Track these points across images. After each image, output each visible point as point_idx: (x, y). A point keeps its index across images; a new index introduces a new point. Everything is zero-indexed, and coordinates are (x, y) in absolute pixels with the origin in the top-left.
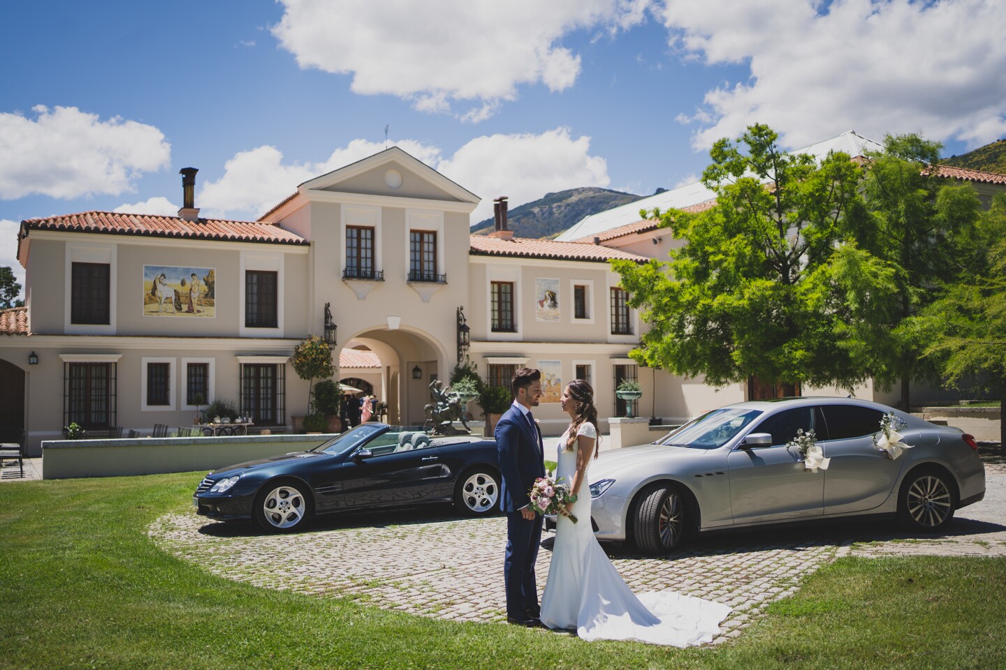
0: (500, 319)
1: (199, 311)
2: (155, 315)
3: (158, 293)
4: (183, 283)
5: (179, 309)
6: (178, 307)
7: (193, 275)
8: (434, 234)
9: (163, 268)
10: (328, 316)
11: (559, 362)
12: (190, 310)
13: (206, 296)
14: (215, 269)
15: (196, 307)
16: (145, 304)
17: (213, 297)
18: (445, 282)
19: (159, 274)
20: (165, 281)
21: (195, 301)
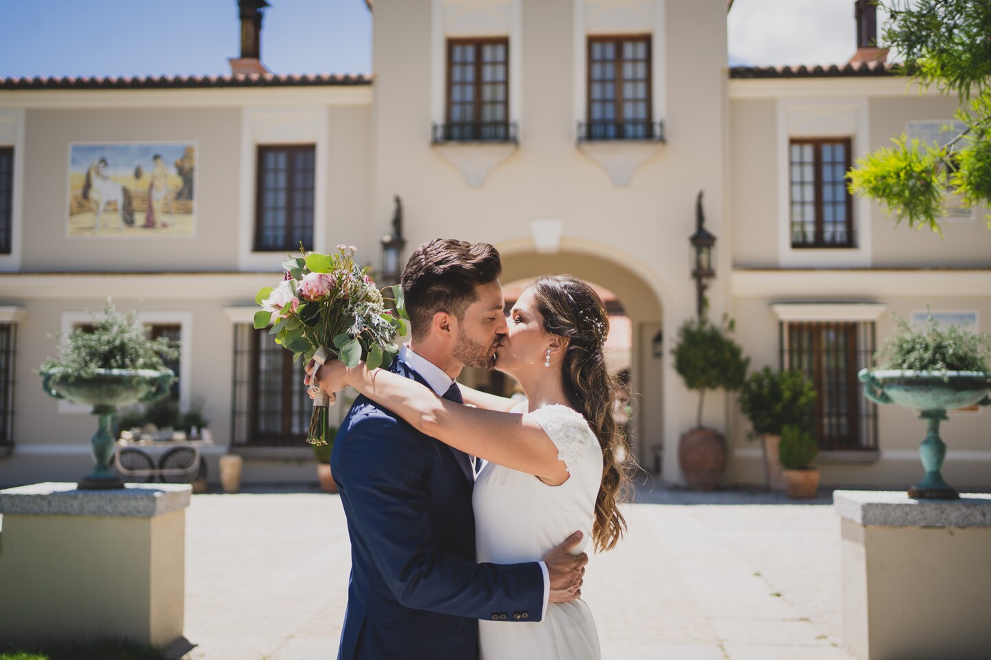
0: (819, 222)
1: (164, 225)
2: (87, 235)
3: (93, 194)
4: (138, 174)
5: (129, 221)
6: (128, 217)
7: (156, 157)
8: (647, 39)
9: (102, 148)
10: (397, 222)
11: (972, 317)
12: (150, 224)
13: (179, 195)
14: (194, 143)
15: (160, 218)
16: (72, 214)
17: (190, 196)
18: (662, 140)
19: (95, 159)
20: (107, 172)
21: (158, 206)
